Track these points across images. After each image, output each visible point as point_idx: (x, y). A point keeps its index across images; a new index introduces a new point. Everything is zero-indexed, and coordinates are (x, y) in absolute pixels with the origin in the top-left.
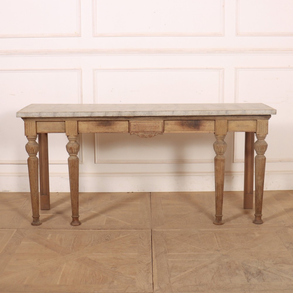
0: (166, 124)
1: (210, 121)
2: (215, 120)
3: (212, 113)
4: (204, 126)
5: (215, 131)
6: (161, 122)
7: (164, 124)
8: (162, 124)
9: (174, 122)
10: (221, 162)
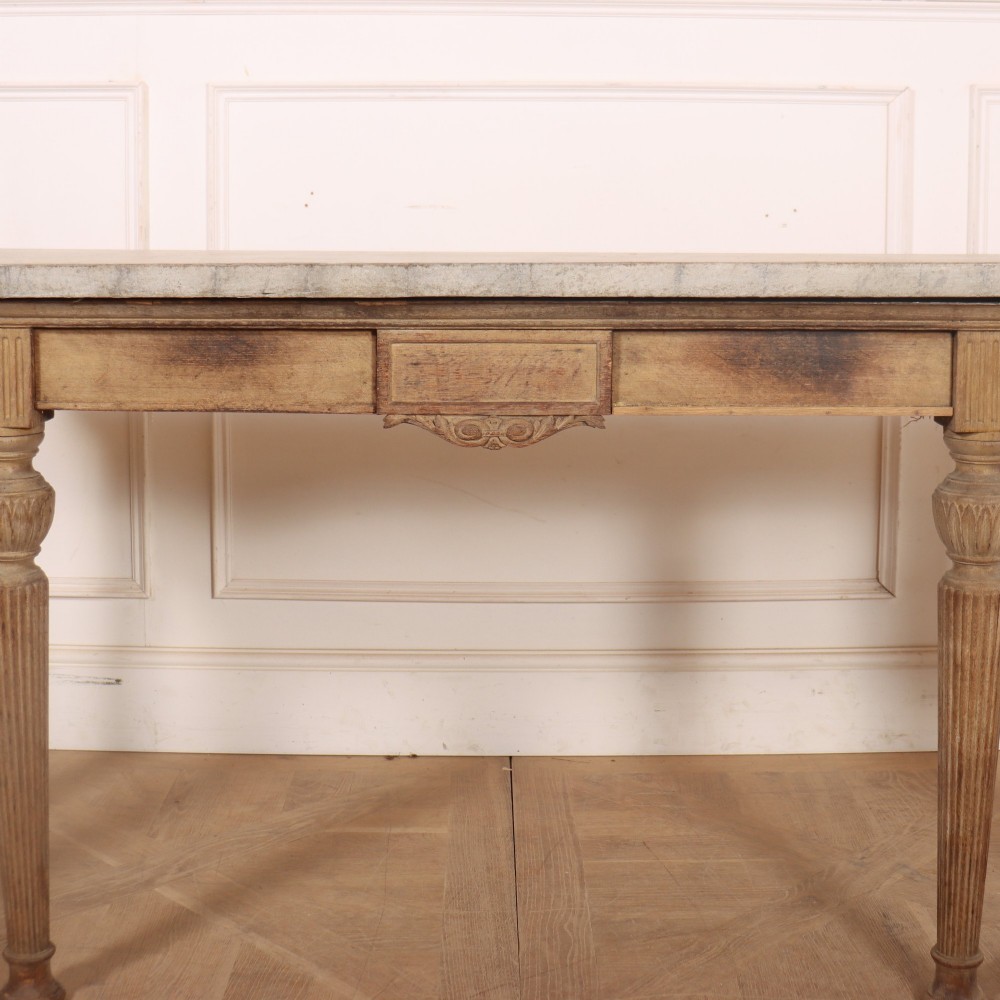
0: (624, 357)
1: (923, 341)
2: (953, 333)
3: (942, 281)
4: (880, 371)
5: (951, 404)
6: (593, 342)
7: (614, 355)
8: (599, 356)
9: (681, 340)
10: (987, 611)
